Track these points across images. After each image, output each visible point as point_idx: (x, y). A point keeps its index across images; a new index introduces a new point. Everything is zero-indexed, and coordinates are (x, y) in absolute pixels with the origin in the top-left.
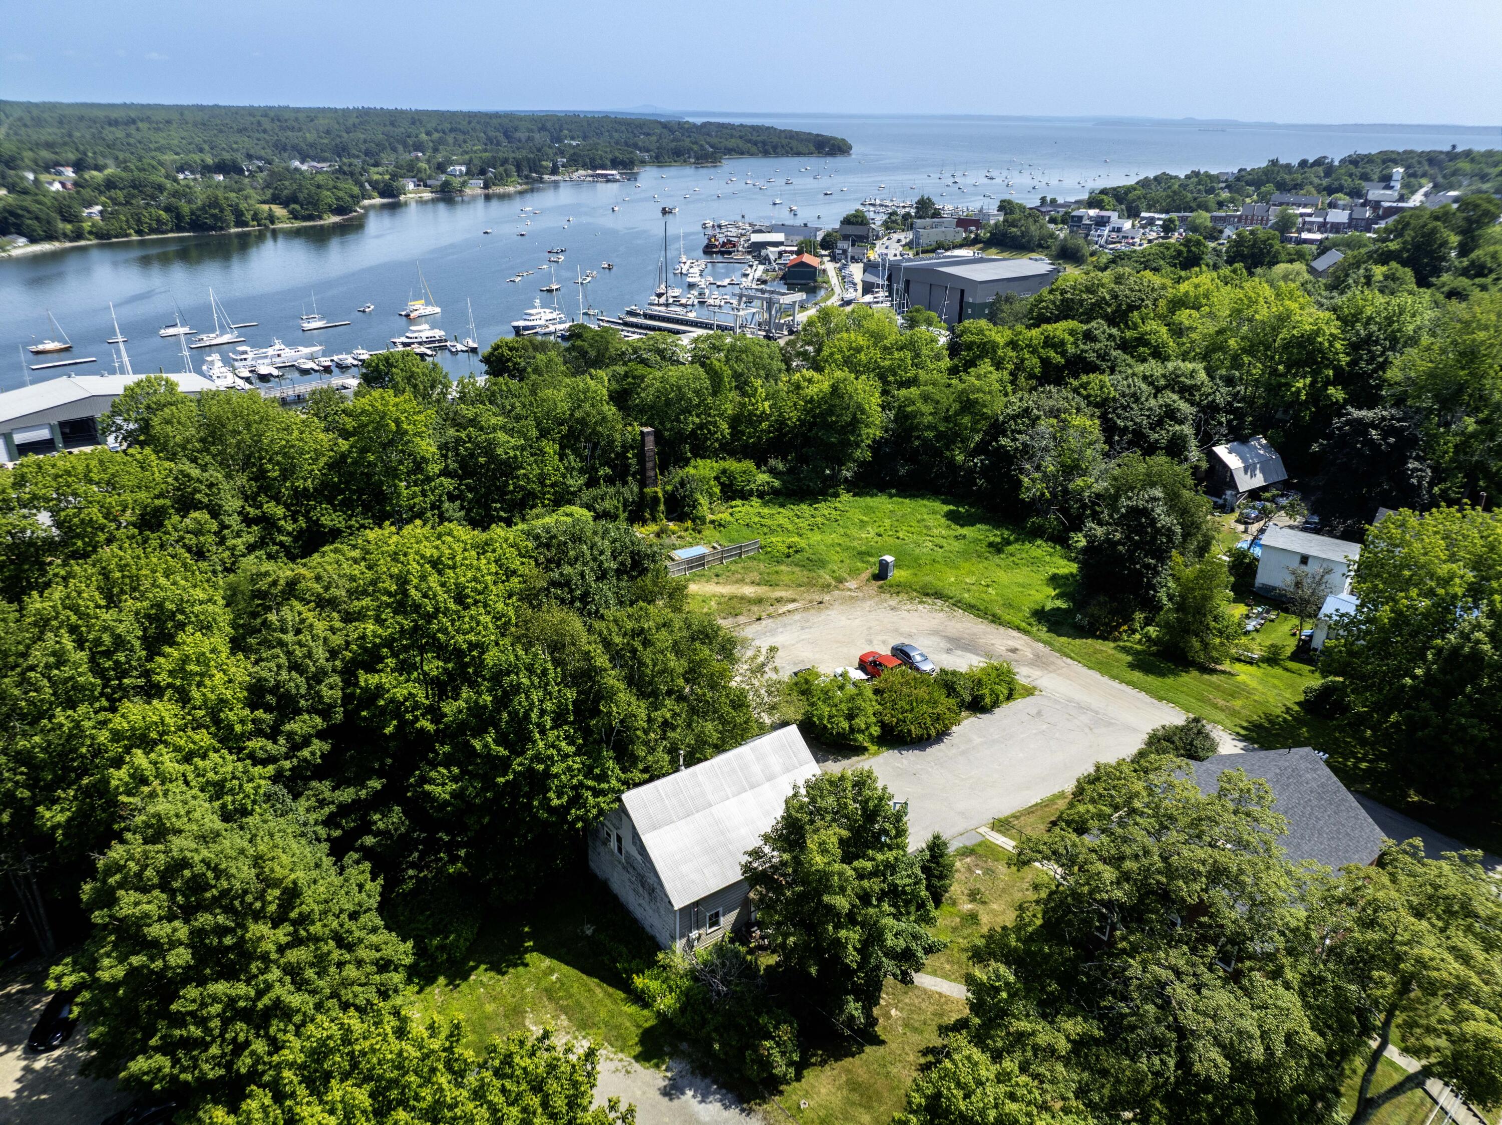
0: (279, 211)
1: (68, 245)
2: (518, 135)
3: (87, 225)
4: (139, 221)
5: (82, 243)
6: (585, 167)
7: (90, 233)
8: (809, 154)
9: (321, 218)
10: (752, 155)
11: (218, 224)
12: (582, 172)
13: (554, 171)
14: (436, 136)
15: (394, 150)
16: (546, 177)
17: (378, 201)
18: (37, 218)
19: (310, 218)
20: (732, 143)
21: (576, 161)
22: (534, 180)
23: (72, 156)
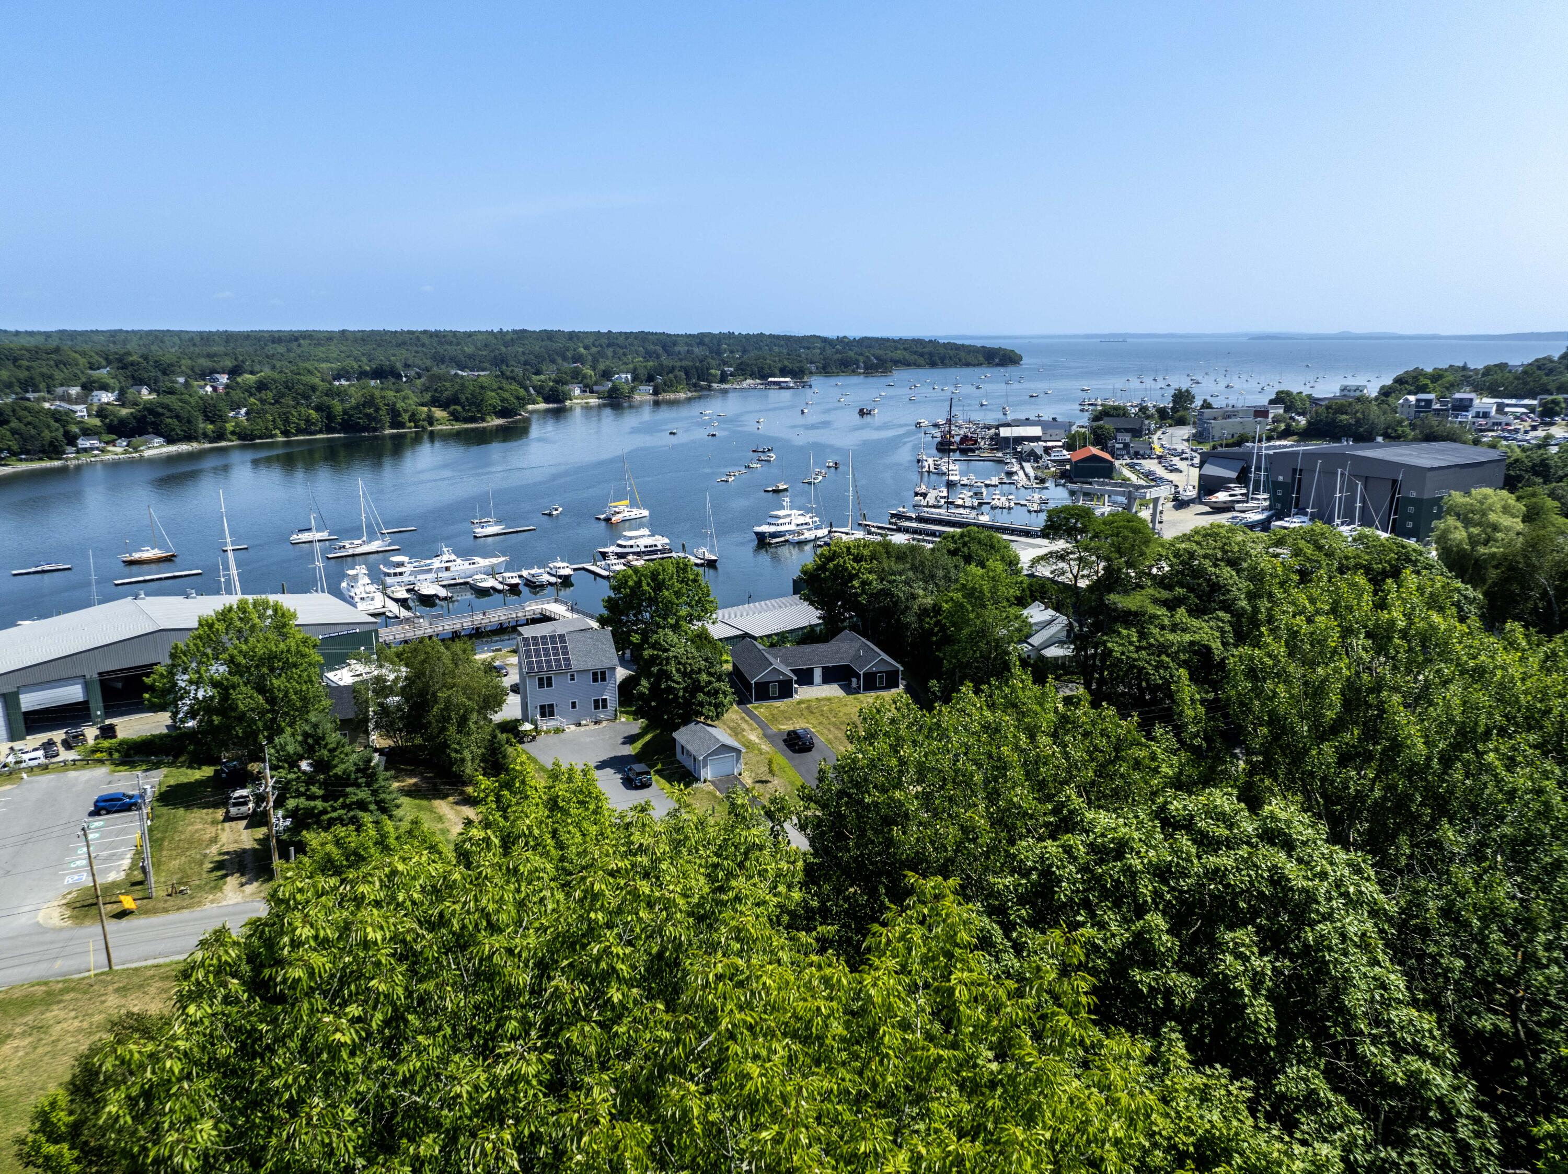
0: (439, 413)
1: (207, 445)
2: (677, 349)
3: (230, 426)
4: (286, 421)
5: (223, 444)
6: (753, 376)
7: (233, 433)
8: (979, 364)
9: (483, 420)
10: (919, 366)
11: (372, 424)
12: (749, 381)
13: (723, 379)
14: (594, 350)
15: (553, 361)
16: (715, 385)
17: (542, 406)
18: (177, 417)
19: (473, 420)
20: (898, 354)
21: (743, 371)
22: (703, 388)
23: (229, 363)
